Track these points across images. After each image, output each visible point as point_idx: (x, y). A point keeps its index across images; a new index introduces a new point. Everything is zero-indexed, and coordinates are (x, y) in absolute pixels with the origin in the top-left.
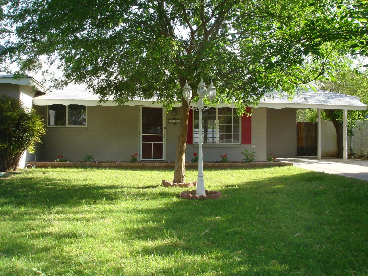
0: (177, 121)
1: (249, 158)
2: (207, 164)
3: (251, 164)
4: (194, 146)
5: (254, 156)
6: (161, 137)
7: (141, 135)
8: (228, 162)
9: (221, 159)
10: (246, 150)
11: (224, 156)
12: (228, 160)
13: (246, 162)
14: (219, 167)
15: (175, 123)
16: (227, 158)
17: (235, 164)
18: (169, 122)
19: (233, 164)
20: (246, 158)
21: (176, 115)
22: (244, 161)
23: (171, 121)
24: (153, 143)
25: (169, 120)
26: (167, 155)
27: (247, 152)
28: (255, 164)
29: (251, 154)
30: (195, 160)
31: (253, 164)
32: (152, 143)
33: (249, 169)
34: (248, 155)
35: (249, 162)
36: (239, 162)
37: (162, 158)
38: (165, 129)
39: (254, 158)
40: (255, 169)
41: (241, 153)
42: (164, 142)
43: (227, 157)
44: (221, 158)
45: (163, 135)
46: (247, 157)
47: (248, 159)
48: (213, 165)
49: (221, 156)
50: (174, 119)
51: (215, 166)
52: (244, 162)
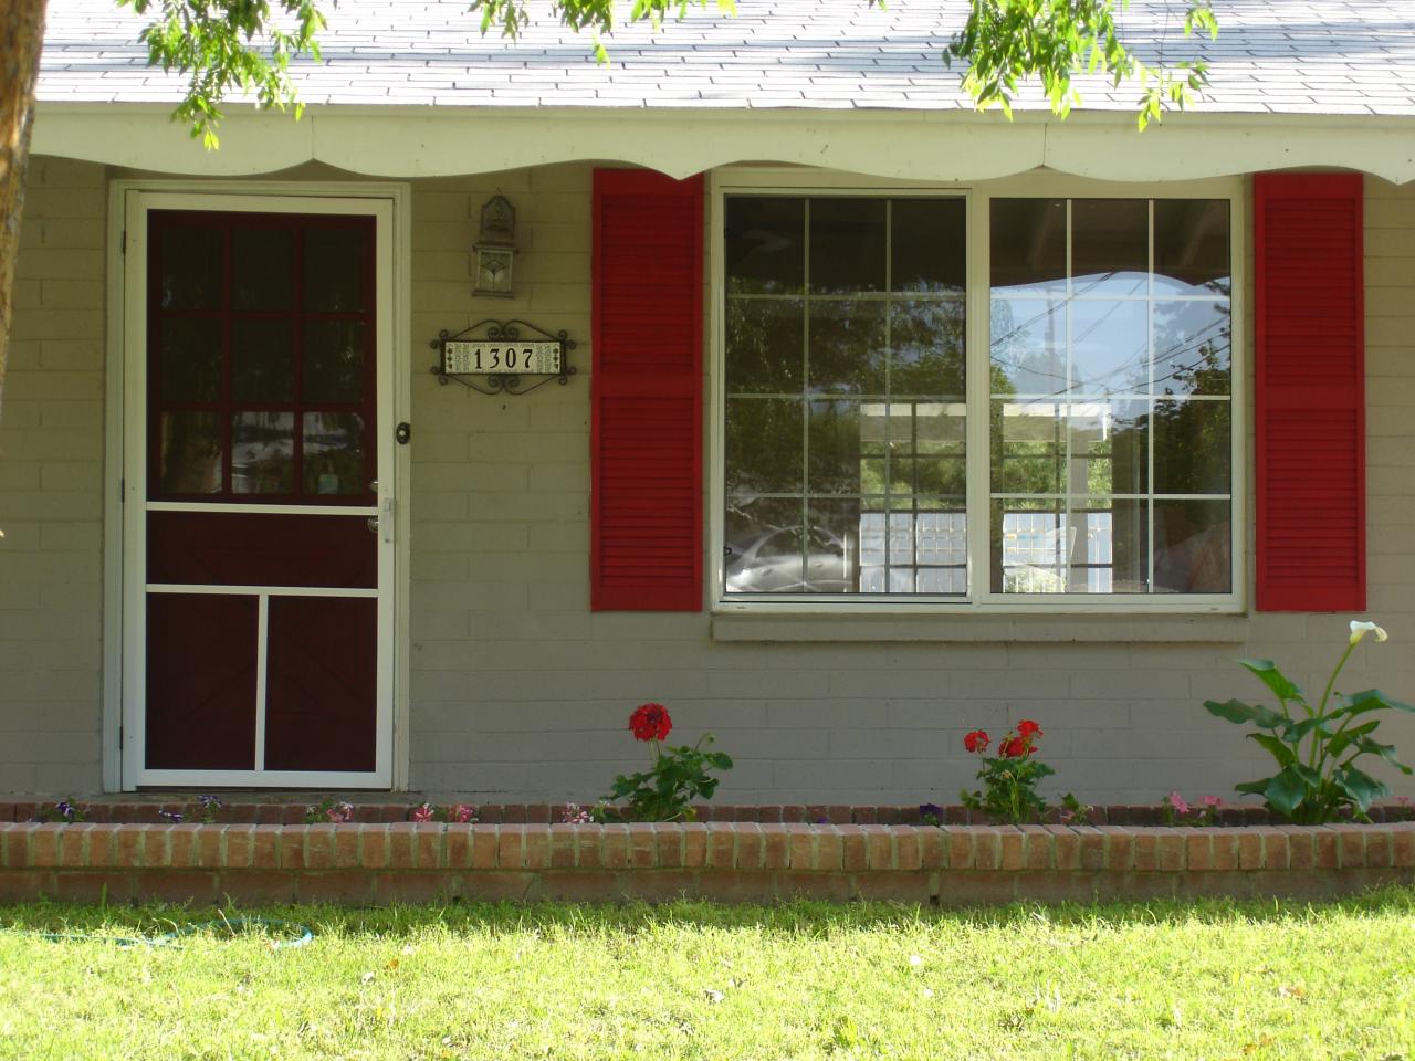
0: (540, 358)
1: (1313, 773)
2: (776, 846)
3: (1329, 848)
4: (722, 631)
5: (1370, 747)
6: (362, 537)
7: (139, 506)
8: (1055, 817)
9: (963, 777)
10: (1269, 674)
11: (1012, 749)
12: (1048, 792)
13: (1273, 816)
14: (921, 874)
15: (505, 382)
16: (1044, 771)
17: (1121, 848)
18: (440, 371)
19: (1096, 843)
20: (1271, 768)
21: (509, 295)
22: (1256, 802)
23: (467, 358)
24: (272, 599)
25: (439, 344)
26: (420, 731)
27: (1285, 691)
28: (1380, 845)
29: (1332, 726)
30: (652, 784)
31: (1353, 848)
32: (264, 593)
33: (1299, 915)
34: (1302, 728)
35: (1306, 815)
36: (1190, 818)
37: (368, 765)
38: (406, 449)
39: (1366, 764)
40: (1373, 907)
41: (1213, 708)
42: (388, 593)
43: (1044, 749)
44: (974, 762)
45: (380, 512)
46: (1284, 755)
47: (1292, 776)
48: (856, 848)
49: (973, 742)
50: (504, 333)
51: (872, 860)
52: (1251, 817)
